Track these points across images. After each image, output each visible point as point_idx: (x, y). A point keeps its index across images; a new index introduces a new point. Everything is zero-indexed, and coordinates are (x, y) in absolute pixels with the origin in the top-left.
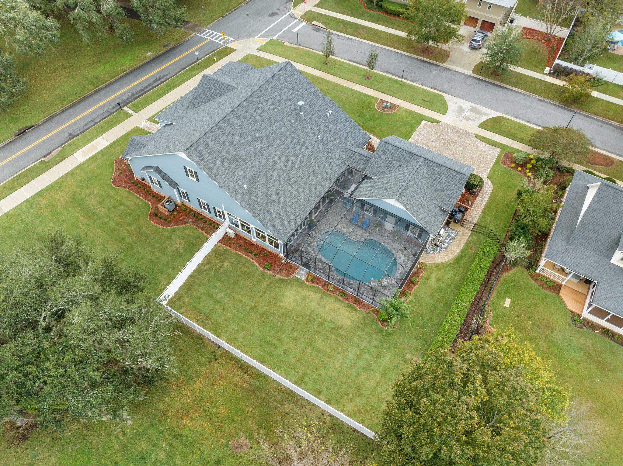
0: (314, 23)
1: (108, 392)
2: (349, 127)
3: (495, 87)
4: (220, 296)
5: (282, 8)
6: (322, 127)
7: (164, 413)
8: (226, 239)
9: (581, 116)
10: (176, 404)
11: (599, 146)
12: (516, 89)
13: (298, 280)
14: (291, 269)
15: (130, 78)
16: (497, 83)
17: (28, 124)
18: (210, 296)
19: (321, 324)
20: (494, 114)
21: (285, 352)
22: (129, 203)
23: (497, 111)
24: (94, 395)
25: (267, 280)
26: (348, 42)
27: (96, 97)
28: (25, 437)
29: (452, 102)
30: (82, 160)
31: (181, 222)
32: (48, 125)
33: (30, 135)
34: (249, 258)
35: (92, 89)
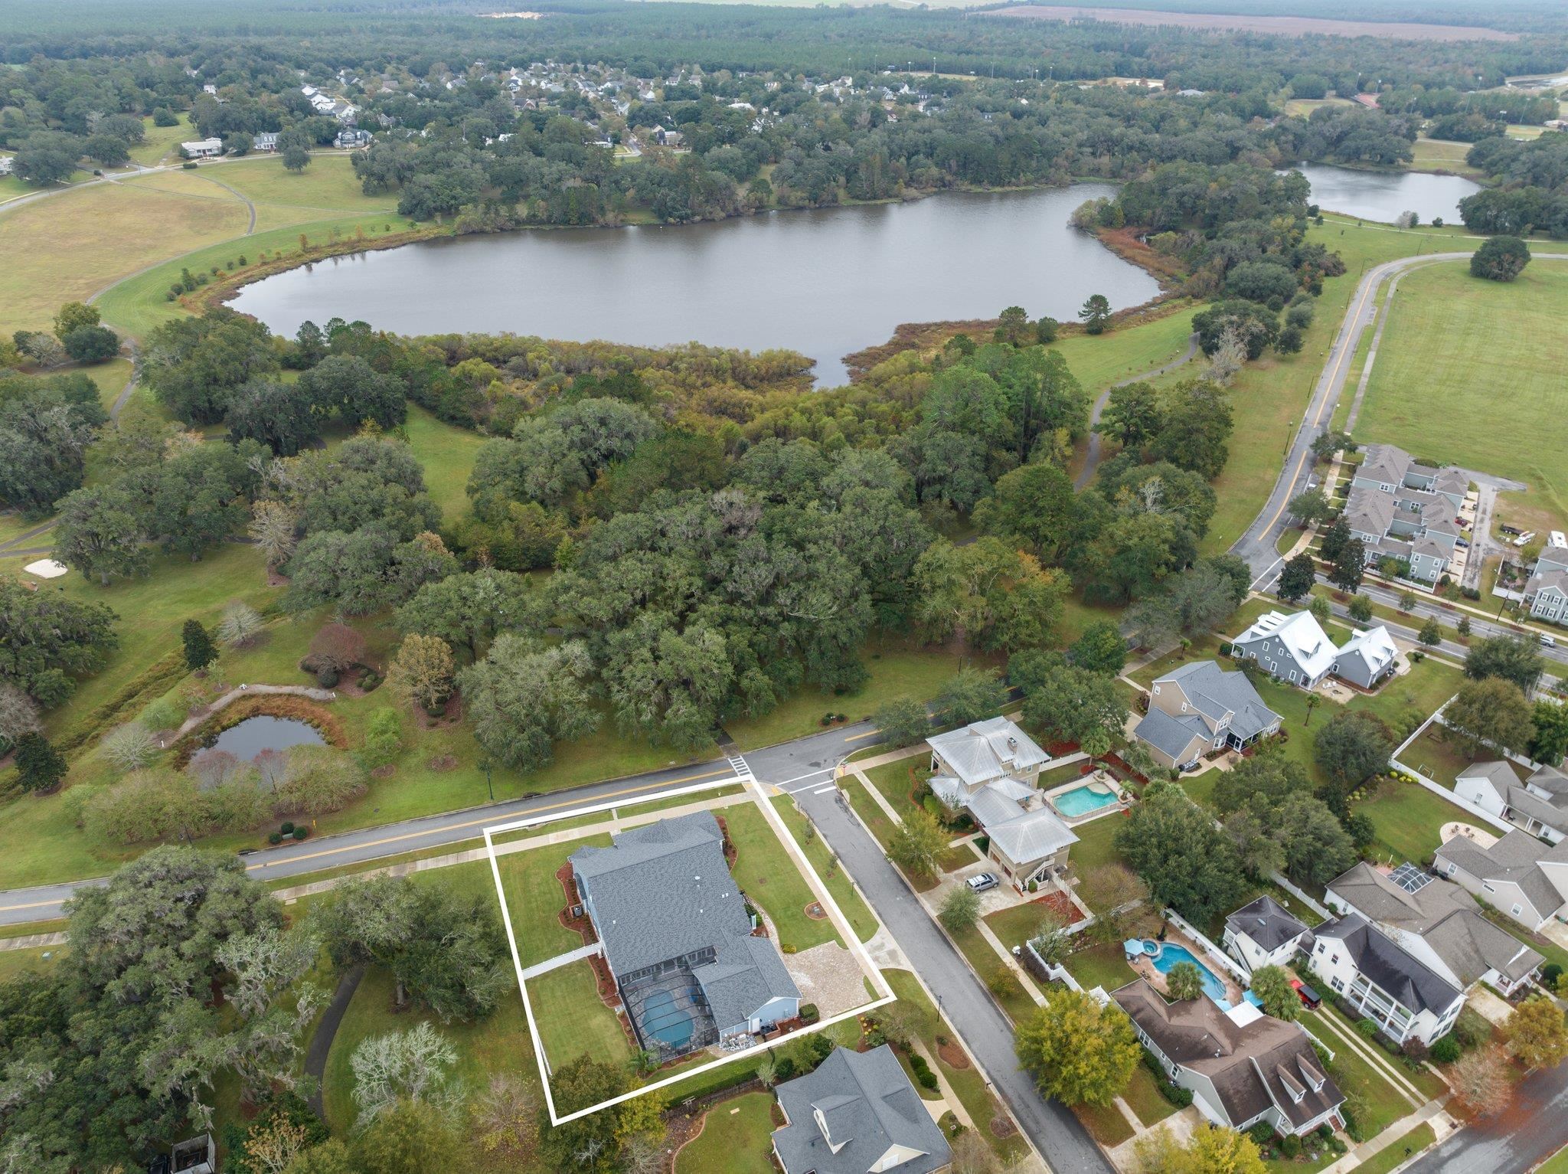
0: (844, 792)
1: (448, 994)
2: (737, 914)
3: (941, 942)
4: (559, 994)
5: (830, 761)
6: (711, 904)
7: (473, 1044)
8: (593, 958)
9: (992, 1010)
10: (483, 1043)
11: (974, 1046)
12: (961, 954)
13: (614, 1012)
14: (616, 1002)
15: (639, 781)
16: (950, 938)
17: (537, 791)
18: (552, 989)
19: (600, 1049)
20: (906, 965)
21: (565, 1052)
22: (555, 895)
23: (914, 964)
24: (441, 991)
25: (595, 1001)
26: (854, 828)
27: (601, 788)
28: (397, 1012)
29: (883, 935)
30: (552, 842)
31: (577, 928)
32: (552, 798)
33: (533, 802)
34: (597, 979)
35: (604, 779)
